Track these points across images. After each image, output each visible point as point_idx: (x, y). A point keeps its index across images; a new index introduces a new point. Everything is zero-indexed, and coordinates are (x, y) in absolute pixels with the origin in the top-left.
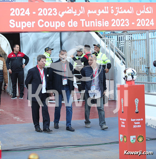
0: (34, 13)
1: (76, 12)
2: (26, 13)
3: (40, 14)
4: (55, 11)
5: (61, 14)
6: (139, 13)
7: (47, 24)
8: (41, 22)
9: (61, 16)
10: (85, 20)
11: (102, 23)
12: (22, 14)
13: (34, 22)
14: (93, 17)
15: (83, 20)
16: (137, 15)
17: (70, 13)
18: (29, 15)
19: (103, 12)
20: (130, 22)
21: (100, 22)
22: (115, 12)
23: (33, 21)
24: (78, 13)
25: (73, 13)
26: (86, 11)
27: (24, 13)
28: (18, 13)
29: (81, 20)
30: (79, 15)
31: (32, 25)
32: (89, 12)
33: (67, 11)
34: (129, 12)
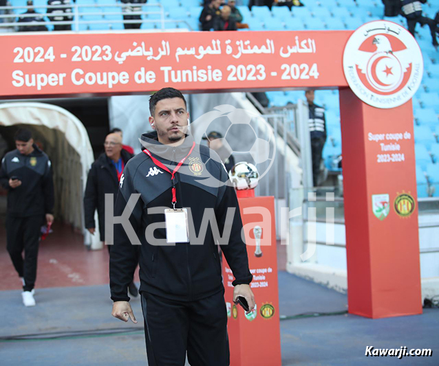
0: (64, 56)
1: (151, 53)
2: (46, 57)
3: (75, 59)
4: (108, 52)
5: (119, 56)
6: (285, 51)
7: (90, 79)
8: (78, 74)
9: (120, 61)
10: (170, 68)
11: (207, 74)
12: (38, 60)
13: (64, 75)
14: (187, 63)
15: (166, 69)
16: (281, 57)
17: (140, 54)
18: (52, 60)
19: (209, 51)
20: (268, 72)
21: (202, 73)
22: (235, 51)
23: (62, 73)
24: (156, 54)
25: (146, 53)
26: (173, 51)
27: (42, 57)
28: (29, 58)
29: (162, 68)
30: (158, 58)
31: (58, 81)
33: (132, 51)
34: (263, 50)
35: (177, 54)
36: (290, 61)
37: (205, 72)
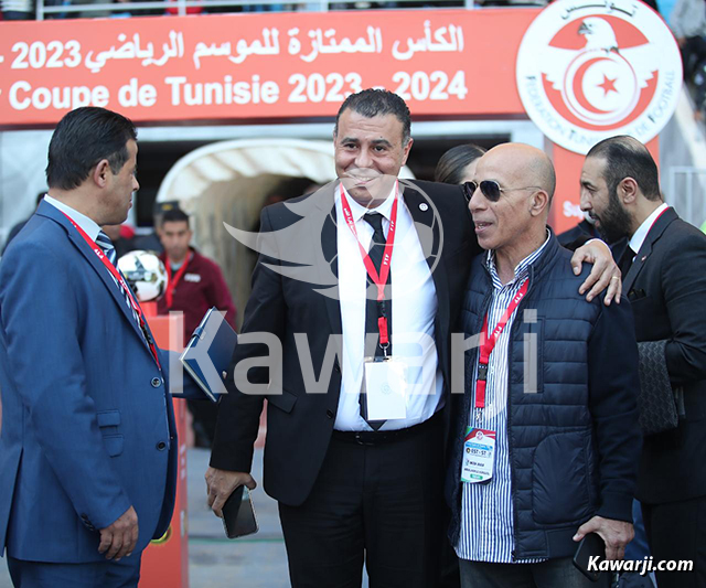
1: (149, 52)
3: (18, 64)
4: (75, 53)
5: (93, 59)
6: (403, 48)
7: (42, 98)
8: (20, 90)
9: (95, 67)
10: (182, 80)
11: (250, 90)
14: (215, 70)
15: (175, 82)
16: (394, 59)
17: (130, 55)
19: (257, 48)
21: (242, 88)
22: (307, 47)
24: (158, 54)
25: (141, 54)
26: (190, 48)
29: (169, 80)
30: (161, 62)
32: (202, 50)
33: (116, 49)
34: (361, 46)
35: (197, 55)
36: (410, 67)
37: (246, 85)
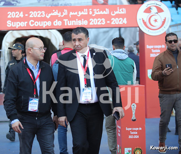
0: (27, 15)
1: (60, 14)
2: (20, 16)
3: (31, 16)
4: (44, 14)
5: (48, 15)
6: (113, 13)
7: (37, 24)
8: (32, 22)
9: (48, 17)
10: (67, 20)
12: (17, 17)
13: (27, 22)
14: (74, 18)
15: (66, 20)
16: (111, 15)
17: (56, 14)
18: (22, 17)
19: (83, 13)
20: (106, 21)
22: (93, 13)
23: (26, 21)
24: (62, 14)
25: (58, 14)
26: (69, 13)
27: (19, 16)
28: (13, 16)
29: (64, 20)
30: (62, 16)
31: (24, 25)
32: (71, 14)
33: (53, 13)
34: (105, 13)
35: (70, 15)
36: (115, 17)
37: (81, 21)
